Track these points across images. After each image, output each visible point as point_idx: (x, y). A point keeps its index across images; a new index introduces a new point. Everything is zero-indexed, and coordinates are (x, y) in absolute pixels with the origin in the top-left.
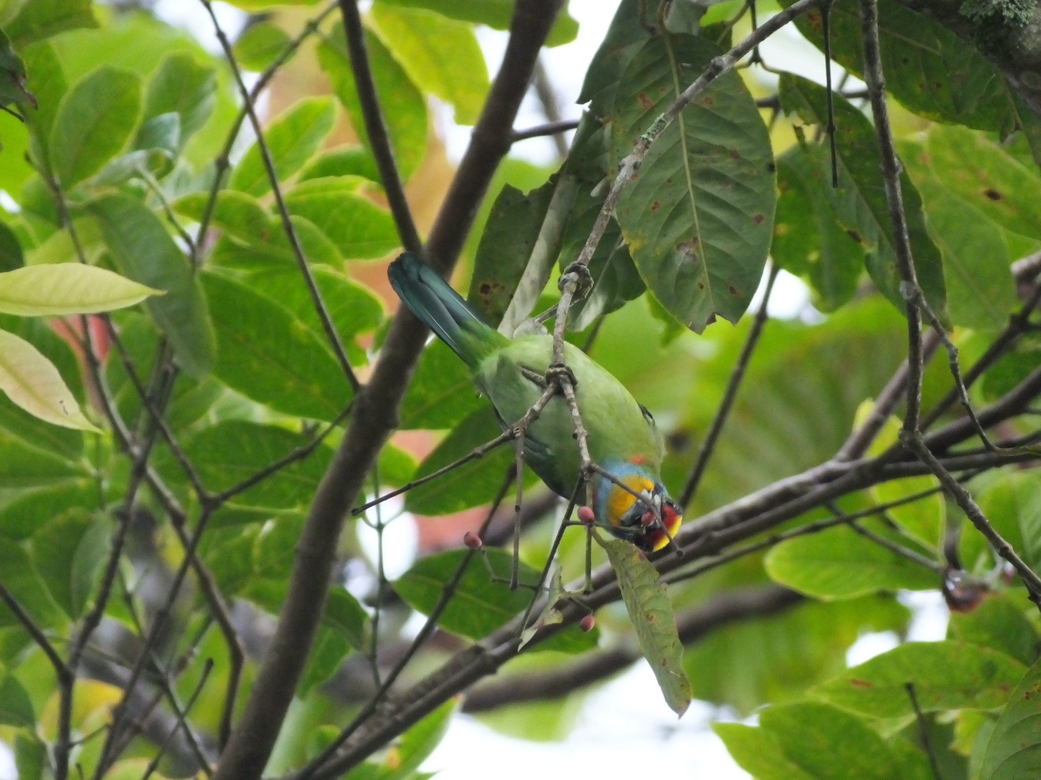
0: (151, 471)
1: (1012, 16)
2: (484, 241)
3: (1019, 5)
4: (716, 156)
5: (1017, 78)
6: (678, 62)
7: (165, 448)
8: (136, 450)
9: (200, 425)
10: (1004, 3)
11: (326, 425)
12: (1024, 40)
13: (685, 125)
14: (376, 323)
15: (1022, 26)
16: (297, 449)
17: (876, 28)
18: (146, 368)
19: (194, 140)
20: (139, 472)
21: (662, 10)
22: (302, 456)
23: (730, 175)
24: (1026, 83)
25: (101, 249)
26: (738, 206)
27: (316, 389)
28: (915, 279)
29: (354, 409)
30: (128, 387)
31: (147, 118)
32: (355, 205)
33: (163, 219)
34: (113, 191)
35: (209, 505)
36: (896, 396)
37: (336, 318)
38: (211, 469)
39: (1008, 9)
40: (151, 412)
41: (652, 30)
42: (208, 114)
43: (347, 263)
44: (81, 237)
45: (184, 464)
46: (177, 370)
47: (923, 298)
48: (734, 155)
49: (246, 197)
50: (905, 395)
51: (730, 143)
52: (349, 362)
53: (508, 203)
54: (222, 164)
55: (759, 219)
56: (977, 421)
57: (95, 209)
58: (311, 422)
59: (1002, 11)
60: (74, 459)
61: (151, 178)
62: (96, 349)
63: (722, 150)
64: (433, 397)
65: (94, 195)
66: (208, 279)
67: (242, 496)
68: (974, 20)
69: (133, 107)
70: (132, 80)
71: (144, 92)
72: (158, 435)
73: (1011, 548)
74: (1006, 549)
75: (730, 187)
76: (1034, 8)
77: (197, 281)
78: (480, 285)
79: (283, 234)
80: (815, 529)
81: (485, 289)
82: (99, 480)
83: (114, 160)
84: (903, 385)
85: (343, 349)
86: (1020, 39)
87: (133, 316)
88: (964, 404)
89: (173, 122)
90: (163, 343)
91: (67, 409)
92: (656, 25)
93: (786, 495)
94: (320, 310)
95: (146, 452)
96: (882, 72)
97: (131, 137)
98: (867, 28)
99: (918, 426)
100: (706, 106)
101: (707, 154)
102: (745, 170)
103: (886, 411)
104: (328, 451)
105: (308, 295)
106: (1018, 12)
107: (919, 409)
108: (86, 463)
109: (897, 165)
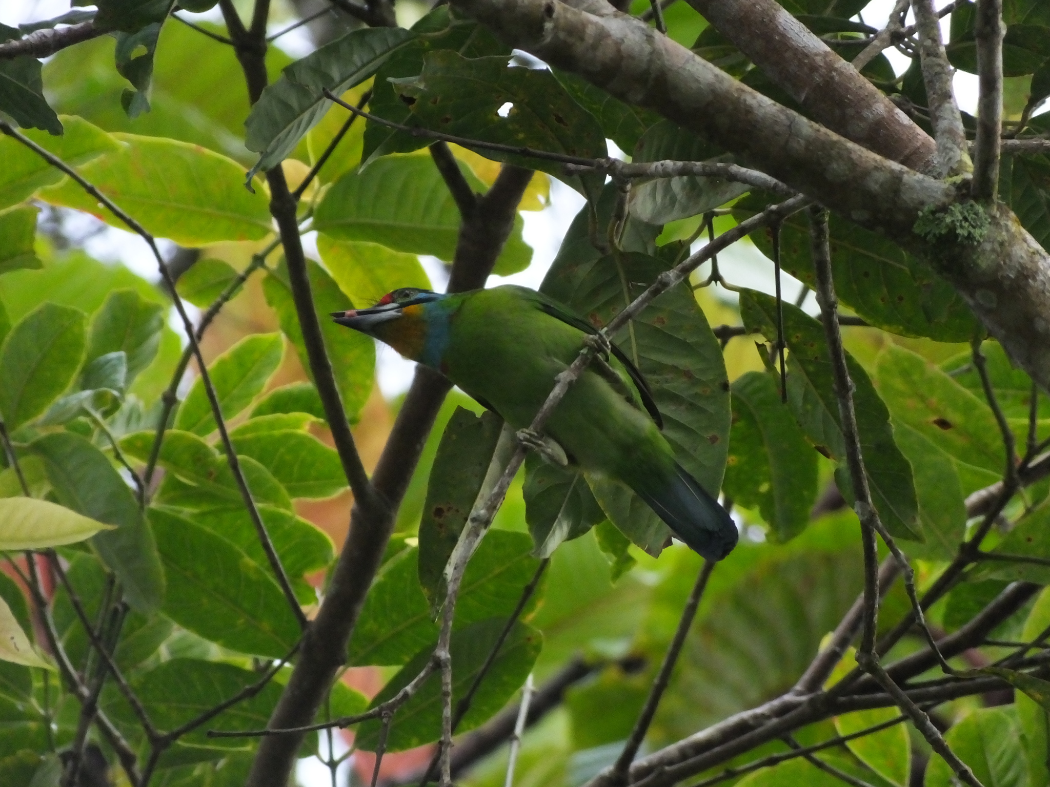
0: (101, 713)
1: (966, 234)
2: (437, 464)
3: (972, 223)
4: (669, 376)
5: (972, 296)
6: (628, 281)
7: (113, 687)
8: (85, 691)
9: (149, 663)
10: (958, 220)
11: (277, 662)
12: (978, 258)
13: (637, 344)
14: (326, 561)
15: (976, 243)
16: (247, 687)
17: (827, 247)
18: (94, 608)
19: (138, 378)
20: (89, 711)
21: (612, 230)
22: (252, 693)
23: (684, 395)
24: (981, 302)
25: (47, 488)
26: (694, 427)
27: (266, 626)
28: (870, 500)
29: (302, 645)
30: (75, 625)
31: (91, 358)
32: (302, 442)
33: (111, 457)
34: (61, 430)
35: (159, 744)
36: (853, 627)
37: (282, 557)
38: (162, 708)
39: (961, 227)
40: (99, 650)
41: (602, 250)
42: (155, 351)
43: (293, 501)
44: (26, 475)
45: (133, 702)
46: (126, 608)
47: (878, 518)
48: (688, 374)
49: (192, 435)
50: (862, 627)
51: (684, 363)
52: (297, 599)
53: (461, 425)
54: (170, 400)
55: (714, 439)
56: (937, 649)
57: (39, 448)
58: (263, 659)
59: (955, 229)
60: (22, 699)
61: (98, 416)
62: (42, 589)
63: (675, 369)
64: (384, 632)
65: (42, 434)
66: (156, 516)
67: (193, 735)
68: (928, 238)
69: (77, 344)
70: (75, 317)
71: (89, 329)
72: (108, 674)
73: (970, 771)
74: (966, 771)
75: (683, 407)
76: (988, 226)
77: (145, 517)
78: (433, 509)
79: (230, 473)
80: (772, 762)
81: (439, 512)
82: (47, 720)
83: (60, 399)
84: (858, 619)
85: (290, 587)
86: (974, 257)
87: (80, 554)
88: (920, 625)
89: (119, 358)
90: (111, 580)
91: (19, 646)
92: (607, 244)
93: (742, 728)
94: (266, 546)
95: (96, 692)
96: (833, 290)
97: (75, 376)
98: (818, 247)
99: (874, 648)
100: (658, 326)
101: (660, 375)
102: (698, 390)
103: (843, 643)
104: (279, 686)
105: (255, 534)
106: (972, 230)
107: (876, 631)
108: (34, 702)
109: (850, 384)
